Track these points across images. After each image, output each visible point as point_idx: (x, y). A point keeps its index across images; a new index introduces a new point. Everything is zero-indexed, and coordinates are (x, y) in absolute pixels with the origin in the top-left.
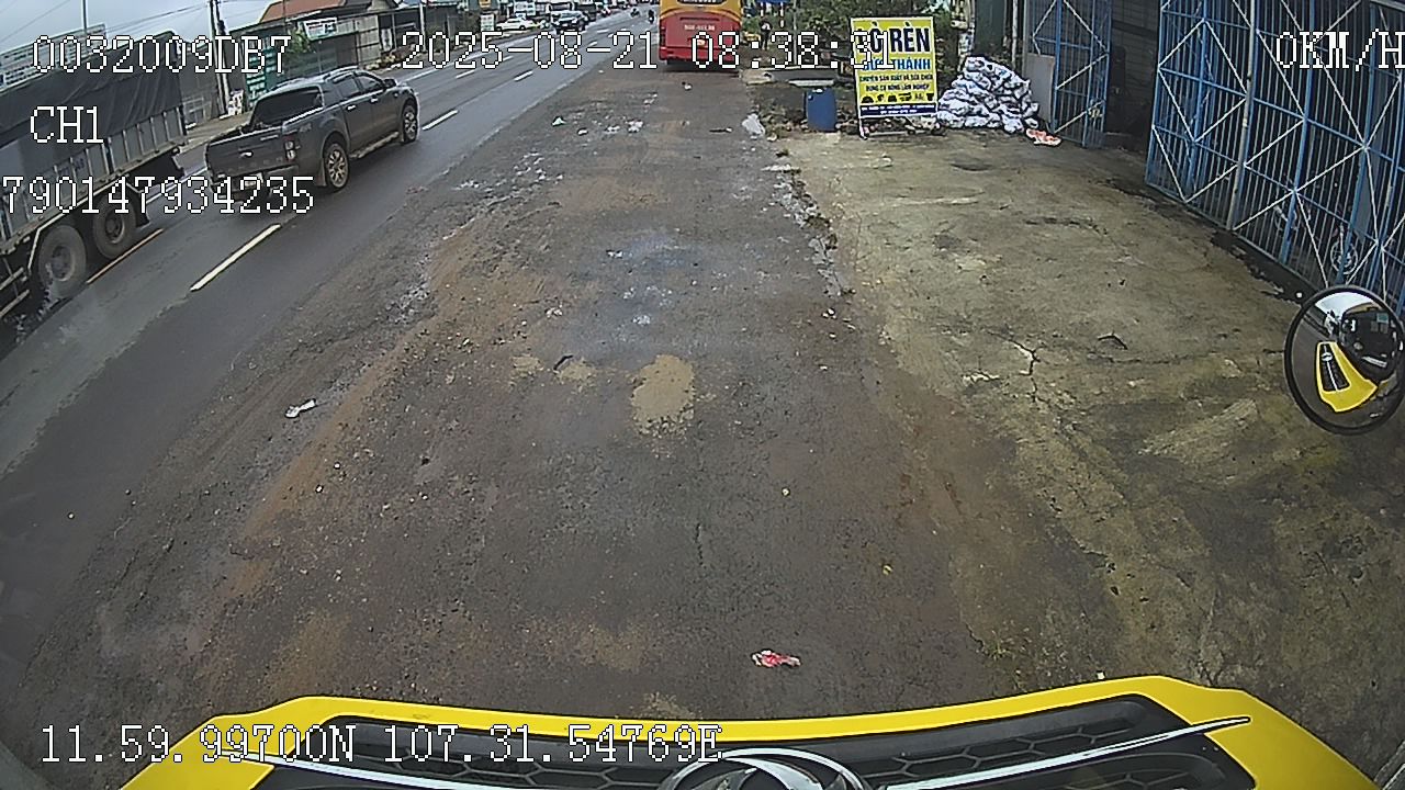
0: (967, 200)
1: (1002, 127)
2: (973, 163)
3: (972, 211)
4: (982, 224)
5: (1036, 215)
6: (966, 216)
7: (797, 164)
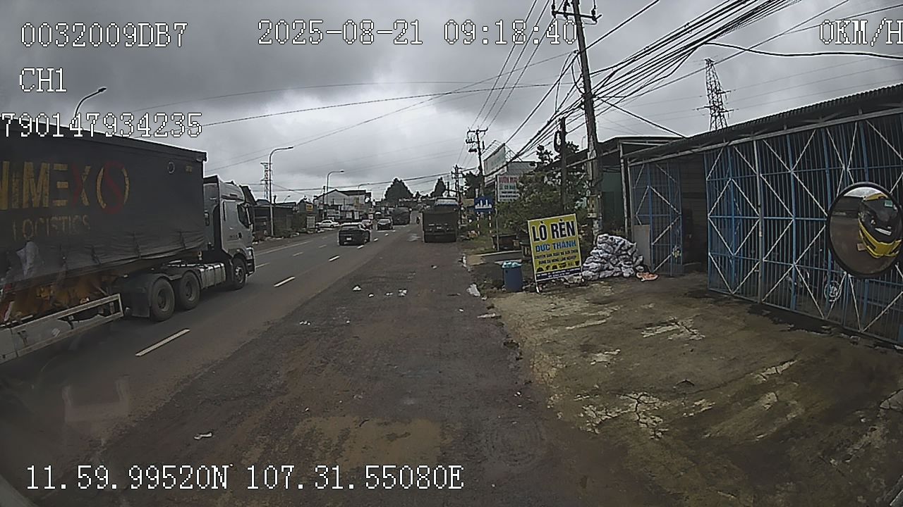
0: (600, 322)
1: (622, 275)
2: (604, 300)
3: (603, 328)
4: (609, 334)
5: (641, 323)
6: (599, 331)
7: (499, 312)
